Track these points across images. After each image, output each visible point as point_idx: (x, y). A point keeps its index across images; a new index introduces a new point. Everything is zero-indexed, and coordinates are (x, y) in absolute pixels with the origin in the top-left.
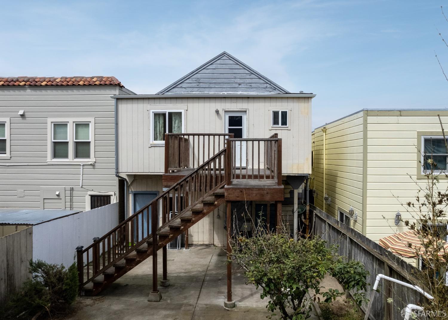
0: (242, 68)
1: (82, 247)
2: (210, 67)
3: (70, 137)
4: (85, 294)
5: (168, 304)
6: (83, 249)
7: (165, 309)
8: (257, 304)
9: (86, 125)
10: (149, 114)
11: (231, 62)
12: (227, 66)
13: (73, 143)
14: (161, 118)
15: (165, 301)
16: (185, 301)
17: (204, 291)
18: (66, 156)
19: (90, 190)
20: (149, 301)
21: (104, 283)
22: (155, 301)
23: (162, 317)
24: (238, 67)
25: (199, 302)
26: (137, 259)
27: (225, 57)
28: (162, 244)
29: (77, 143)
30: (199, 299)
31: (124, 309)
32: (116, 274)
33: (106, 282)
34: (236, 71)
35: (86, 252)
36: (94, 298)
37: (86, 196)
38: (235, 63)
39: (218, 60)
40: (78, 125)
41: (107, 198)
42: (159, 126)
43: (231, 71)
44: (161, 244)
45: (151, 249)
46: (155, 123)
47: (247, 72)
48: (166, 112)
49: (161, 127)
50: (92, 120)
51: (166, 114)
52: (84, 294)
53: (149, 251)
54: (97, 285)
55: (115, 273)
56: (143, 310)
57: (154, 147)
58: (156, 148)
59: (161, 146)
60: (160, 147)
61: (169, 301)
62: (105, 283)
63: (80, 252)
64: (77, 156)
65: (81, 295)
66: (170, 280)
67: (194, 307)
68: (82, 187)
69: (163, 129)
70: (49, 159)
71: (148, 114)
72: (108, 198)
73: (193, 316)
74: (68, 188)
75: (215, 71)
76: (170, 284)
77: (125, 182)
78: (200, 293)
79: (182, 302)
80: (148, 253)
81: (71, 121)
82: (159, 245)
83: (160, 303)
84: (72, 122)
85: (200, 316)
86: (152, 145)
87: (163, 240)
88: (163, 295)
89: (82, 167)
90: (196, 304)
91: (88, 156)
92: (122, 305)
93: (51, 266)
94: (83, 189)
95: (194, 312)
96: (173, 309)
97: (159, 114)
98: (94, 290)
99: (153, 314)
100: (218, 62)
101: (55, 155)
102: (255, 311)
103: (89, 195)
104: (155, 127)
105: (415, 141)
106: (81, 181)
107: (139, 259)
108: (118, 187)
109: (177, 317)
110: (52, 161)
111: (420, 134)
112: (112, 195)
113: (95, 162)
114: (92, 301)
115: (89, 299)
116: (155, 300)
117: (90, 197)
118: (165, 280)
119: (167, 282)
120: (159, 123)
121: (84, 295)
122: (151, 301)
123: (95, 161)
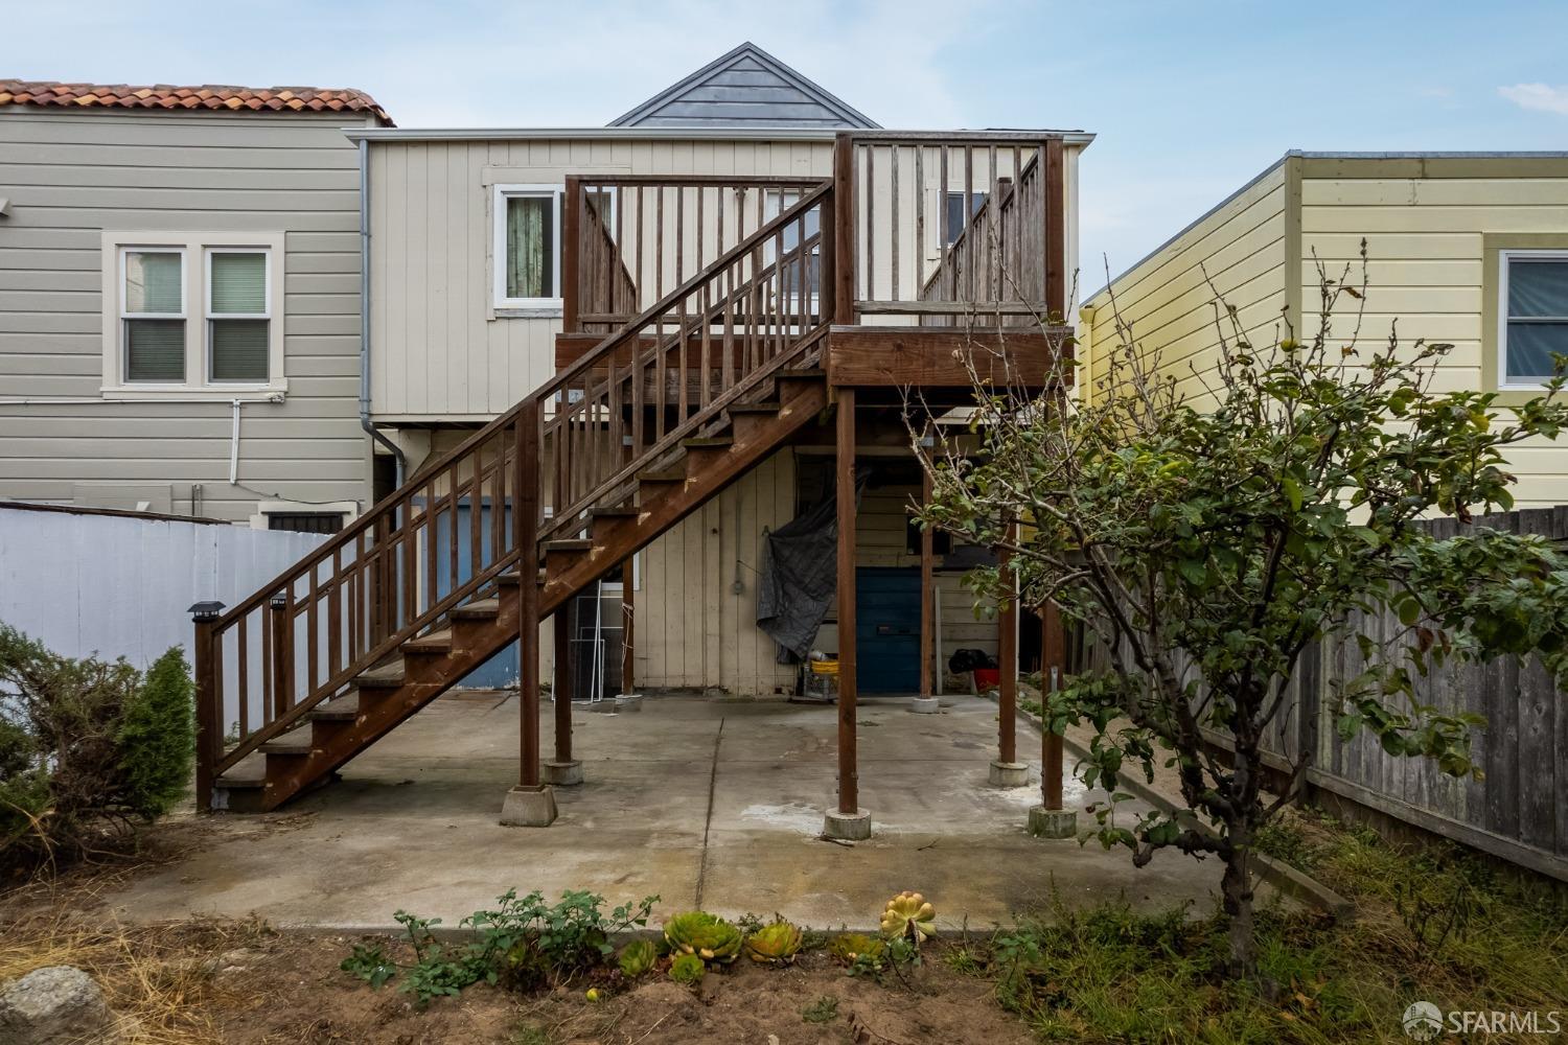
0: (806, 100)
1: (219, 605)
2: (699, 95)
3: (195, 304)
4: (229, 801)
5: (587, 832)
6: (222, 613)
7: (577, 845)
8: (955, 826)
9: (256, 258)
10: (488, 202)
11: (772, 80)
12: (757, 95)
13: (203, 325)
14: (533, 217)
15: (576, 824)
16: (658, 824)
17: (724, 797)
18: (177, 372)
19: (268, 497)
20: (501, 824)
21: (312, 756)
22: (529, 825)
23: (569, 870)
24: (794, 96)
25: (713, 825)
26: (455, 652)
27: (748, 60)
28: (561, 583)
29: (217, 325)
30: (713, 817)
31: (399, 848)
32: (364, 718)
33: (320, 751)
34: (789, 111)
35: (236, 626)
36: (267, 817)
37: (252, 518)
38: (783, 84)
39: (726, 70)
40: (222, 259)
41: (331, 524)
42: (528, 248)
43: (767, 111)
44: (553, 588)
45: (514, 607)
46: (512, 233)
47: (825, 114)
48: (552, 192)
49: (535, 250)
50: (274, 239)
51: (550, 200)
52: (225, 805)
53: (506, 617)
54: (282, 762)
55: (359, 714)
56: (484, 849)
57: (509, 318)
58: (512, 322)
59: (534, 315)
60: (529, 318)
61: (589, 825)
62: (317, 755)
63: (209, 624)
64: (218, 372)
65: (214, 805)
66: (584, 765)
67: (703, 838)
68: (235, 485)
69: (540, 257)
70: (113, 381)
71: (487, 200)
72: (335, 521)
73: (703, 867)
74: (184, 487)
75: (714, 110)
76: (585, 780)
77: (398, 462)
78: (711, 800)
79: (646, 827)
80: (498, 623)
81: (195, 245)
82: (545, 590)
83: (551, 829)
84: (200, 247)
85: (736, 865)
86: (499, 314)
87: (564, 567)
88: (561, 808)
89: (236, 412)
90: (707, 829)
91: (262, 374)
92: (391, 838)
93: (71, 668)
94: (238, 493)
95: (704, 854)
96: (611, 847)
97: (527, 201)
98: (270, 785)
99: (528, 863)
100: (727, 78)
101: (136, 369)
102: (962, 845)
103: (263, 513)
104: (512, 250)
105: (1476, 270)
106: (234, 461)
107: (461, 652)
108: (371, 484)
109: (635, 869)
110: (121, 389)
111: (1492, 243)
112: (349, 513)
113: (286, 393)
114: (262, 826)
115: (245, 822)
116: (531, 820)
117: (267, 518)
118: (564, 761)
119: (572, 770)
120: (527, 234)
121: (226, 810)
122: (514, 825)
123: (285, 388)
